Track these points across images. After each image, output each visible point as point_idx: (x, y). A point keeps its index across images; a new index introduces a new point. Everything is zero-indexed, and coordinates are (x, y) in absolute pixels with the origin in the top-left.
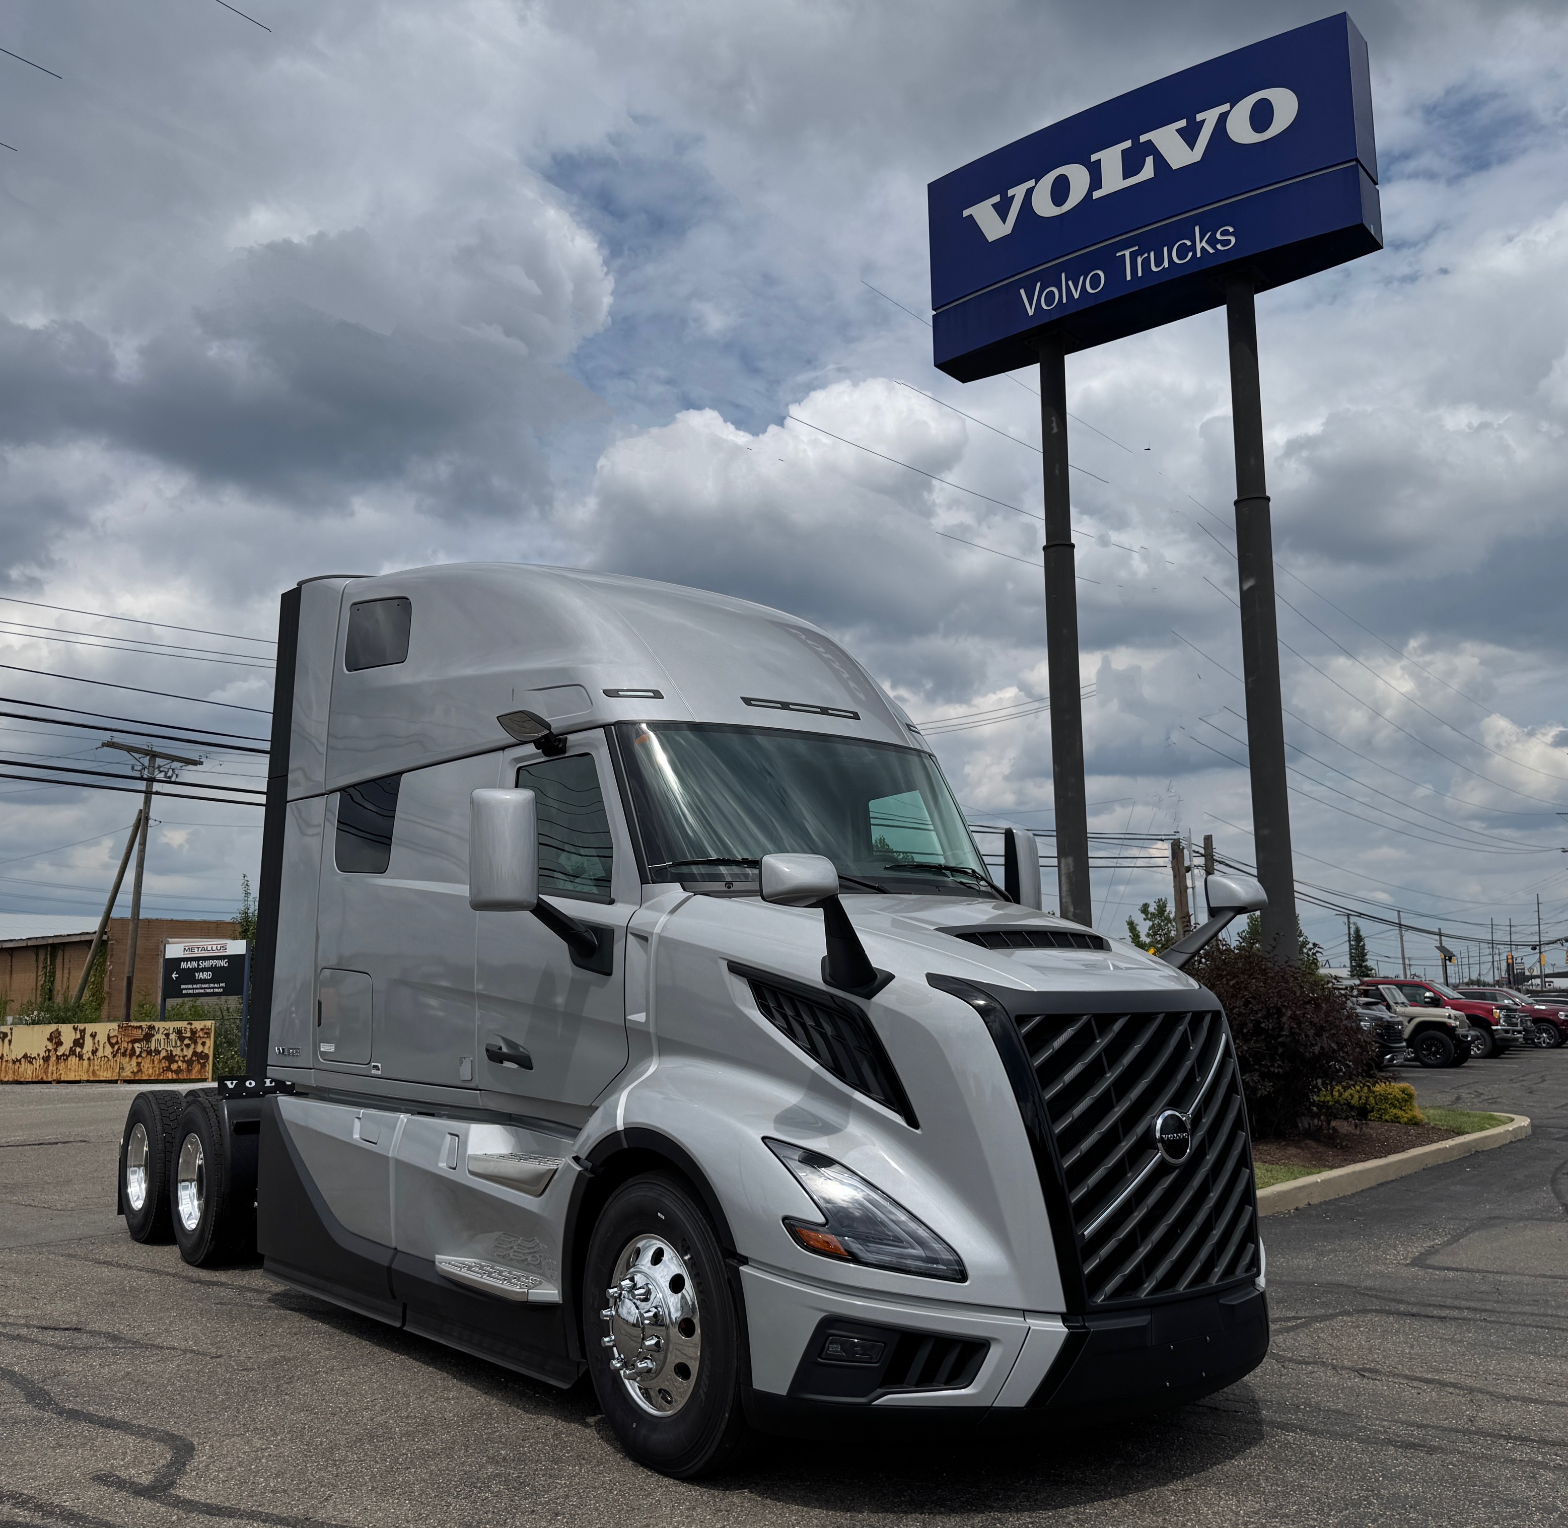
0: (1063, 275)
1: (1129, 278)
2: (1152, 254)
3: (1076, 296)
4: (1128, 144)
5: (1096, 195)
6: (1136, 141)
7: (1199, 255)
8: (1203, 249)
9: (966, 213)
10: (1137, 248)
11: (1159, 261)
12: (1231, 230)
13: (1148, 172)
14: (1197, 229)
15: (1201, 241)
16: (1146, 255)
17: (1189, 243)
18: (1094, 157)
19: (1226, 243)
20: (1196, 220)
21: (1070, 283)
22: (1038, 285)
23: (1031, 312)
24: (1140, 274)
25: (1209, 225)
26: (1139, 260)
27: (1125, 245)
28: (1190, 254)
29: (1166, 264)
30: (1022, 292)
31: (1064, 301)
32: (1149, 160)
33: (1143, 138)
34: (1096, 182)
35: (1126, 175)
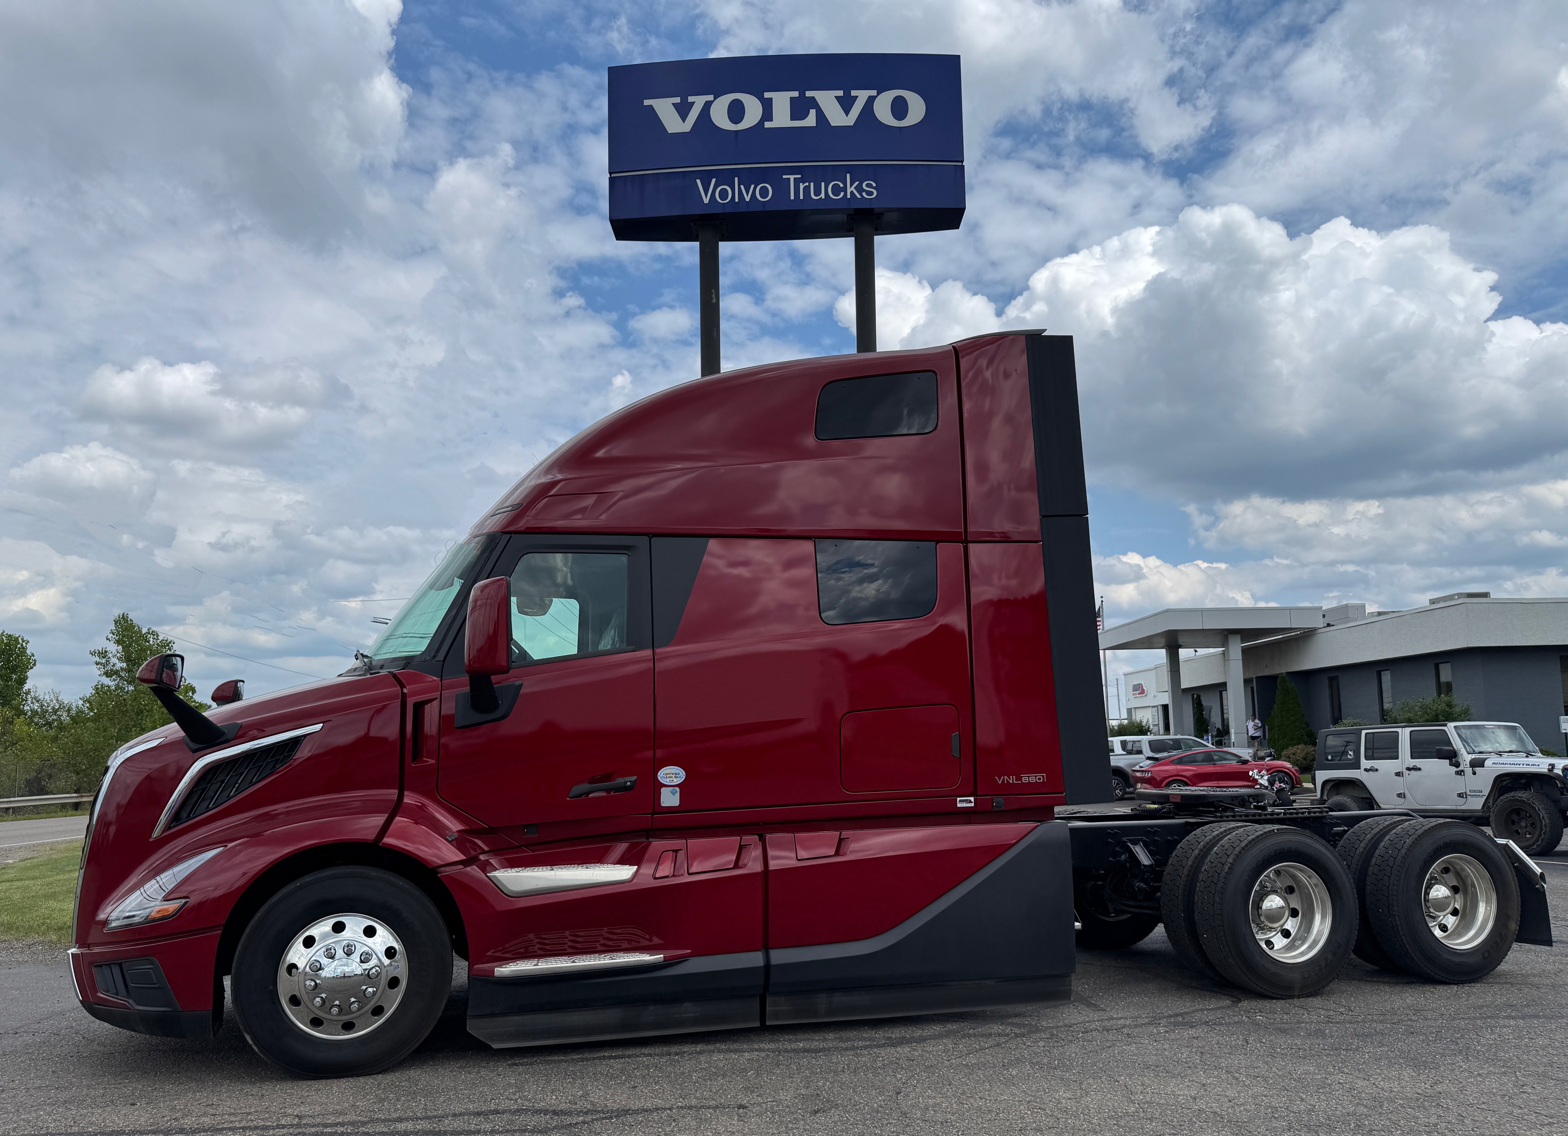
0: (736, 179)
1: (792, 198)
2: (812, 184)
3: (748, 199)
4: (796, 94)
5: (768, 125)
7: (849, 196)
8: (852, 192)
9: (647, 102)
10: (800, 176)
11: (817, 193)
12: (874, 185)
13: (811, 120)
14: (848, 176)
15: (851, 187)
16: (807, 184)
17: (842, 185)
18: (767, 95)
19: (871, 194)
20: (849, 169)
21: (742, 187)
22: (714, 180)
23: (706, 200)
24: (802, 198)
25: (859, 174)
26: (802, 186)
27: (793, 171)
28: (842, 194)
29: (823, 196)
30: (698, 181)
31: (737, 200)
32: (813, 112)
33: (809, 94)
34: (768, 114)
35: (793, 118)
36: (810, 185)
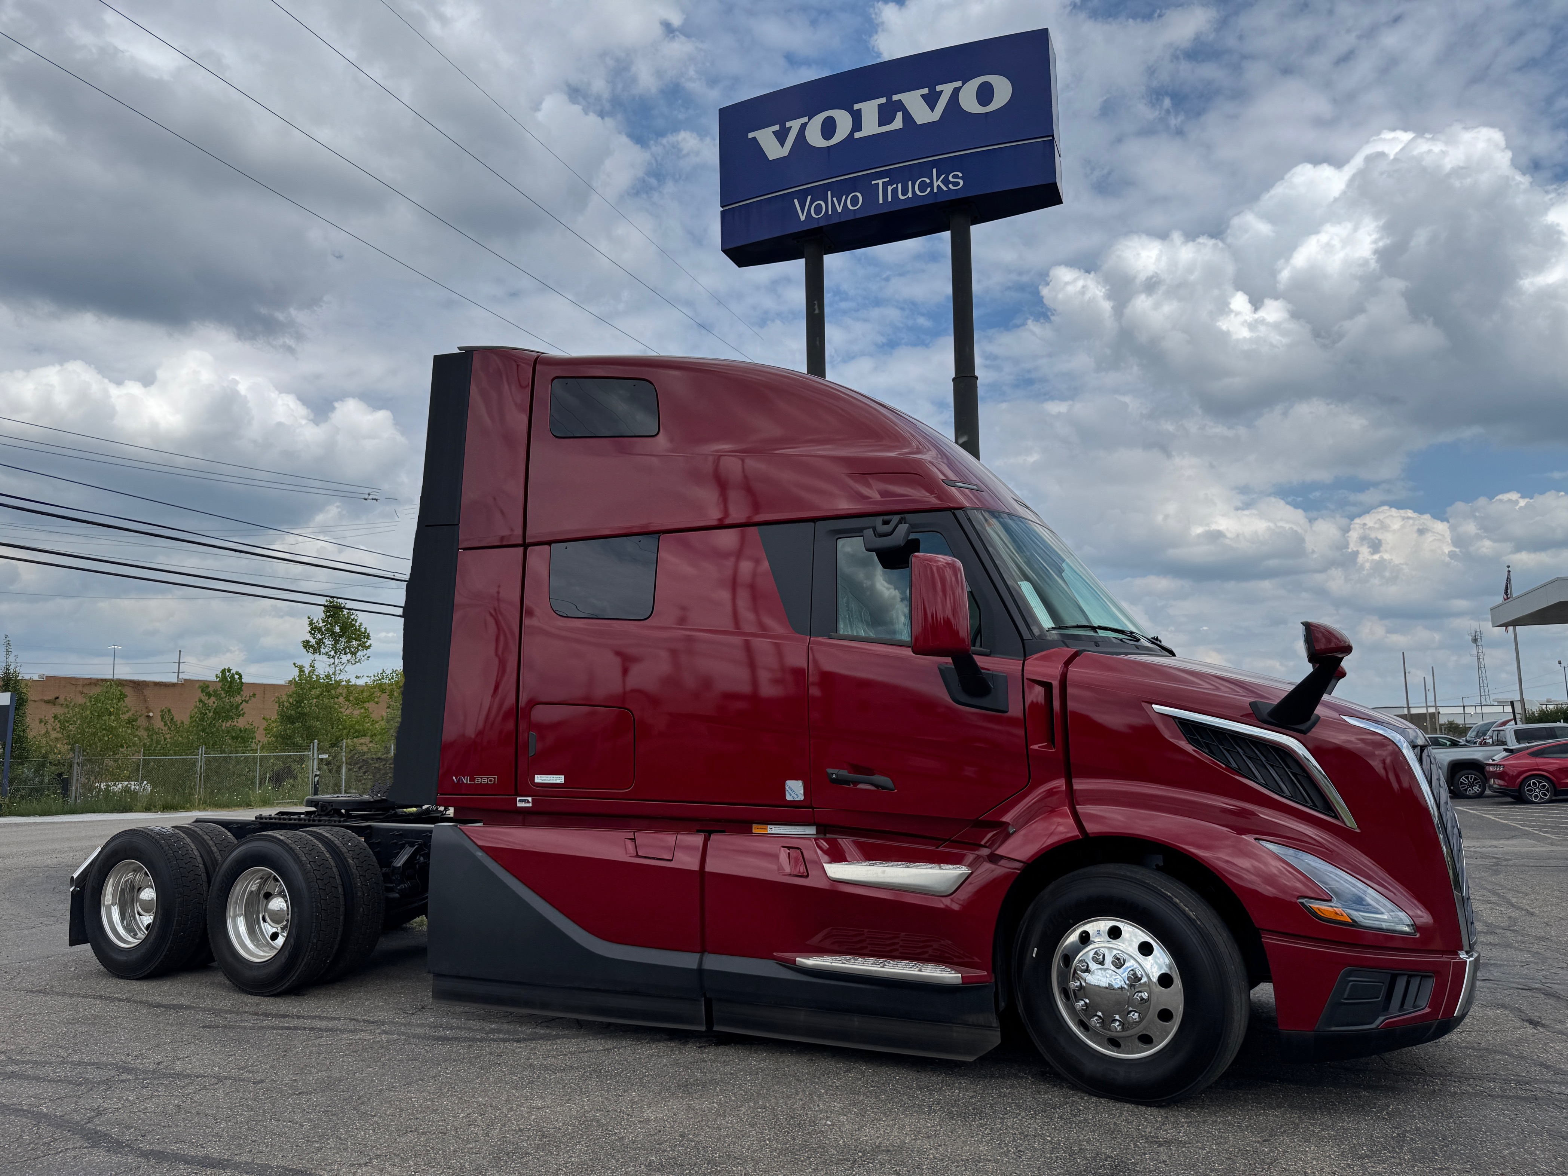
0: (829, 193)
1: (881, 201)
2: (900, 185)
3: (839, 210)
4: (883, 100)
5: (857, 135)
7: (935, 191)
8: (938, 186)
9: (751, 135)
10: (888, 179)
11: (905, 192)
12: (960, 175)
13: (898, 123)
14: (934, 170)
15: (937, 181)
17: (928, 181)
18: (856, 107)
19: (957, 184)
20: (934, 164)
21: (835, 199)
22: (809, 197)
23: (803, 218)
24: (890, 200)
25: (945, 168)
26: (890, 189)
27: (880, 175)
28: (929, 189)
29: (910, 194)
30: (796, 201)
31: (830, 213)
32: (899, 115)
33: (895, 98)
34: (857, 125)
35: (881, 124)
36: (897, 186)
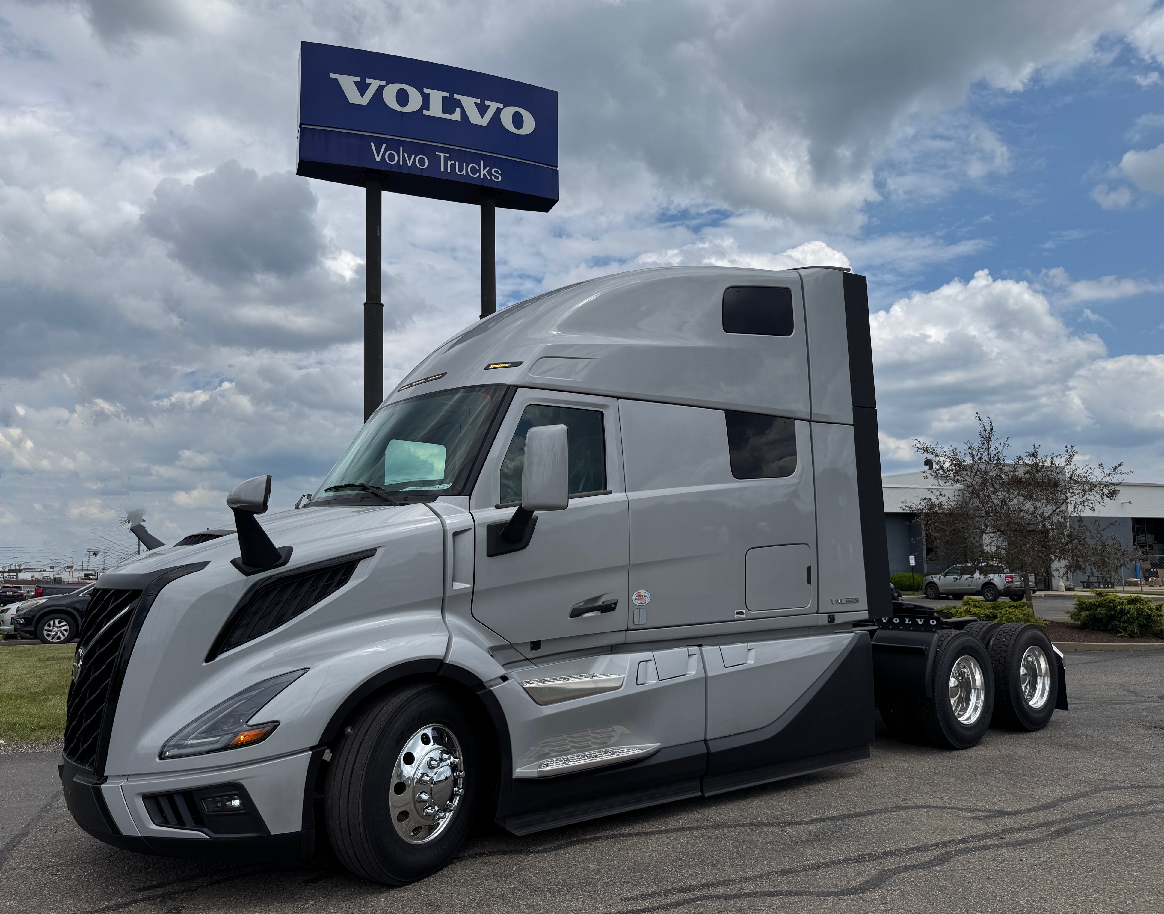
0: (401, 148)
1: (442, 170)
2: (457, 163)
3: (410, 164)
4: (447, 94)
5: (425, 112)
6: (451, 95)
7: (482, 177)
8: (484, 174)
9: (333, 76)
10: (448, 155)
11: (461, 170)
12: (500, 172)
13: (456, 116)
15: (484, 170)
16: (453, 162)
17: (478, 168)
18: (426, 90)
19: (497, 178)
20: (483, 157)
21: (406, 155)
22: (384, 145)
23: (378, 159)
24: (449, 171)
25: (490, 163)
26: (449, 163)
27: (443, 150)
28: (478, 174)
29: (464, 172)
30: (372, 144)
31: (401, 164)
32: (458, 110)
33: (456, 96)
34: (426, 104)
35: (444, 112)
36: (455, 163)
